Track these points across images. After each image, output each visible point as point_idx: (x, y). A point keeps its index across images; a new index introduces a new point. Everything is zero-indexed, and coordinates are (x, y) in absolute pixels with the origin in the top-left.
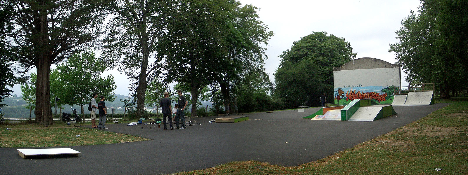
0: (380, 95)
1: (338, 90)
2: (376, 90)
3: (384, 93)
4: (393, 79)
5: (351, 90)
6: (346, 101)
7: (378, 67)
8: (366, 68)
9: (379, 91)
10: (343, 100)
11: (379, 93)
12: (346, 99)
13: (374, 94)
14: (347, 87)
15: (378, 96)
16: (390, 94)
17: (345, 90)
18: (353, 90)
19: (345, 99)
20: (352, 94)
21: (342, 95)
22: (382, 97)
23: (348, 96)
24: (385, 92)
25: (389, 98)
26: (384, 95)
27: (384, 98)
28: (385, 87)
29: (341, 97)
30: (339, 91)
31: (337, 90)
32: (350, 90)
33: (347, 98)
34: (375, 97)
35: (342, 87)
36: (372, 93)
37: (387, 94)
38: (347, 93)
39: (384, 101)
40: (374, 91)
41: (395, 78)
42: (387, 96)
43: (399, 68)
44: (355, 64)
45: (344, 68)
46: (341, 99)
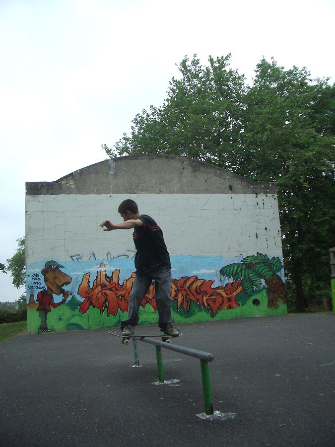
0: (218, 288)
1: (44, 272)
2: (203, 271)
3: (231, 281)
4: (261, 232)
5: (103, 269)
6: (77, 311)
7: (207, 191)
8: (160, 192)
9: (210, 275)
10: (65, 311)
11: (212, 282)
12: (81, 304)
13: (194, 286)
14: (85, 258)
15: (210, 292)
16: (252, 283)
17: (74, 270)
18: (109, 269)
19: (73, 304)
20: (104, 286)
21: (62, 291)
22: (224, 295)
23: (87, 293)
24: (235, 275)
25: (250, 296)
26: (229, 288)
27: (229, 299)
28: (234, 258)
29: (57, 299)
30: (50, 275)
31: (38, 270)
32: (94, 270)
33: (81, 299)
34: (199, 297)
35: (61, 258)
36: (185, 282)
37: (241, 284)
38: (85, 284)
39: (230, 307)
40: (195, 273)
41: (266, 229)
42: (240, 289)
43: (276, 196)
44: (115, 174)
45: (69, 188)
46: (55, 306)
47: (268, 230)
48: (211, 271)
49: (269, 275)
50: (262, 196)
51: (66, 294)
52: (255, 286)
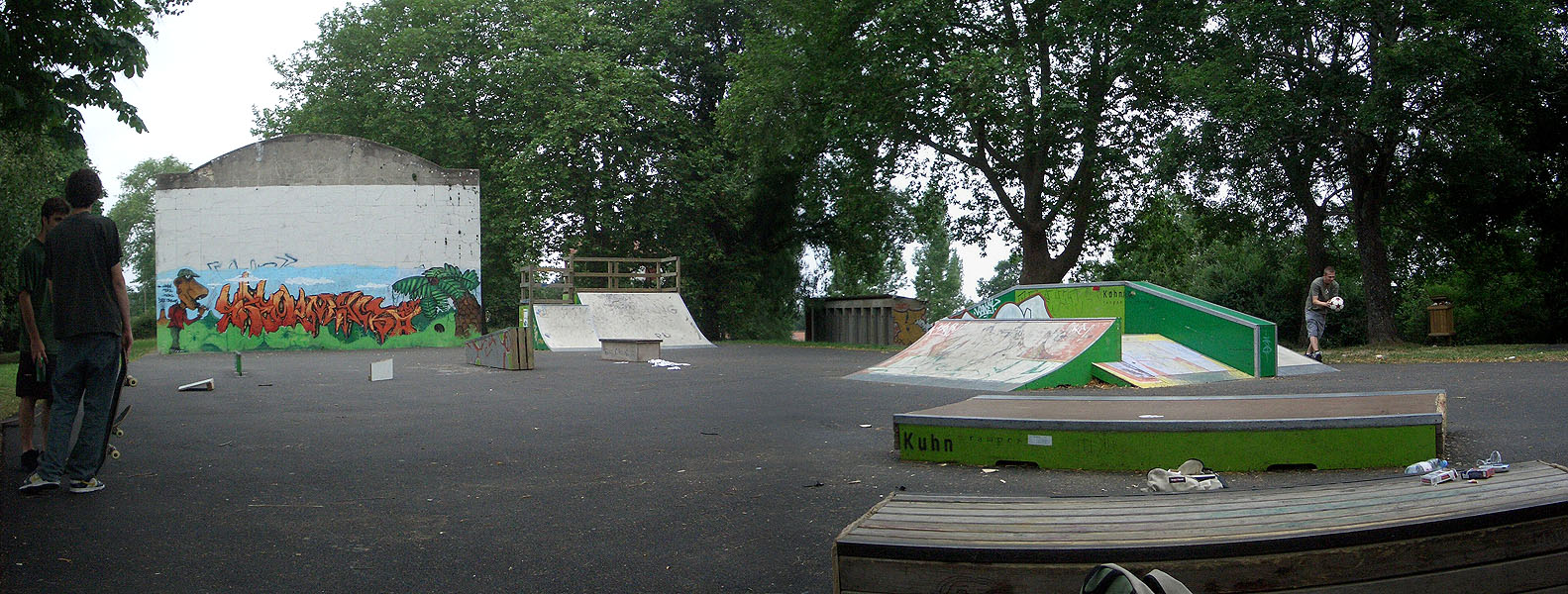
0: (389, 308)
1: (177, 282)
2: (370, 285)
3: (407, 299)
4: (453, 236)
5: (245, 280)
6: (214, 330)
7: (382, 181)
8: (320, 183)
9: (380, 290)
10: (200, 329)
11: (382, 300)
12: (219, 322)
13: (358, 304)
14: (225, 266)
15: (378, 313)
16: (435, 302)
17: (212, 281)
18: (253, 280)
19: (210, 321)
20: (246, 301)
21: (197, 306)
22: (397, 316)
23: (226, 308)
24: (413, 292)
25: (431, 319)
26: (404, 308)
27: (403, 323)
28: (412, 269)
29: (192, 314)
30: (183, 286)
31: (170, 281)
32: (235, 281)
33: (219, 316)
34: (363, 318)
35: (196, 266)
36: (347, 298)
37: (420, 303)
38: (224, 297)
39: (403, 333)
40: (359, 287)
41: (460, 232)
42: (418, 310)
43: (478, 188)
44: (263, 162)
45: (207, 180)
46: (189, 322)
47: (462, 234)
48: (381, 286)
49: (459, 293)
50: (457, 189)
51: (201, 309)
52: (441, 307)
